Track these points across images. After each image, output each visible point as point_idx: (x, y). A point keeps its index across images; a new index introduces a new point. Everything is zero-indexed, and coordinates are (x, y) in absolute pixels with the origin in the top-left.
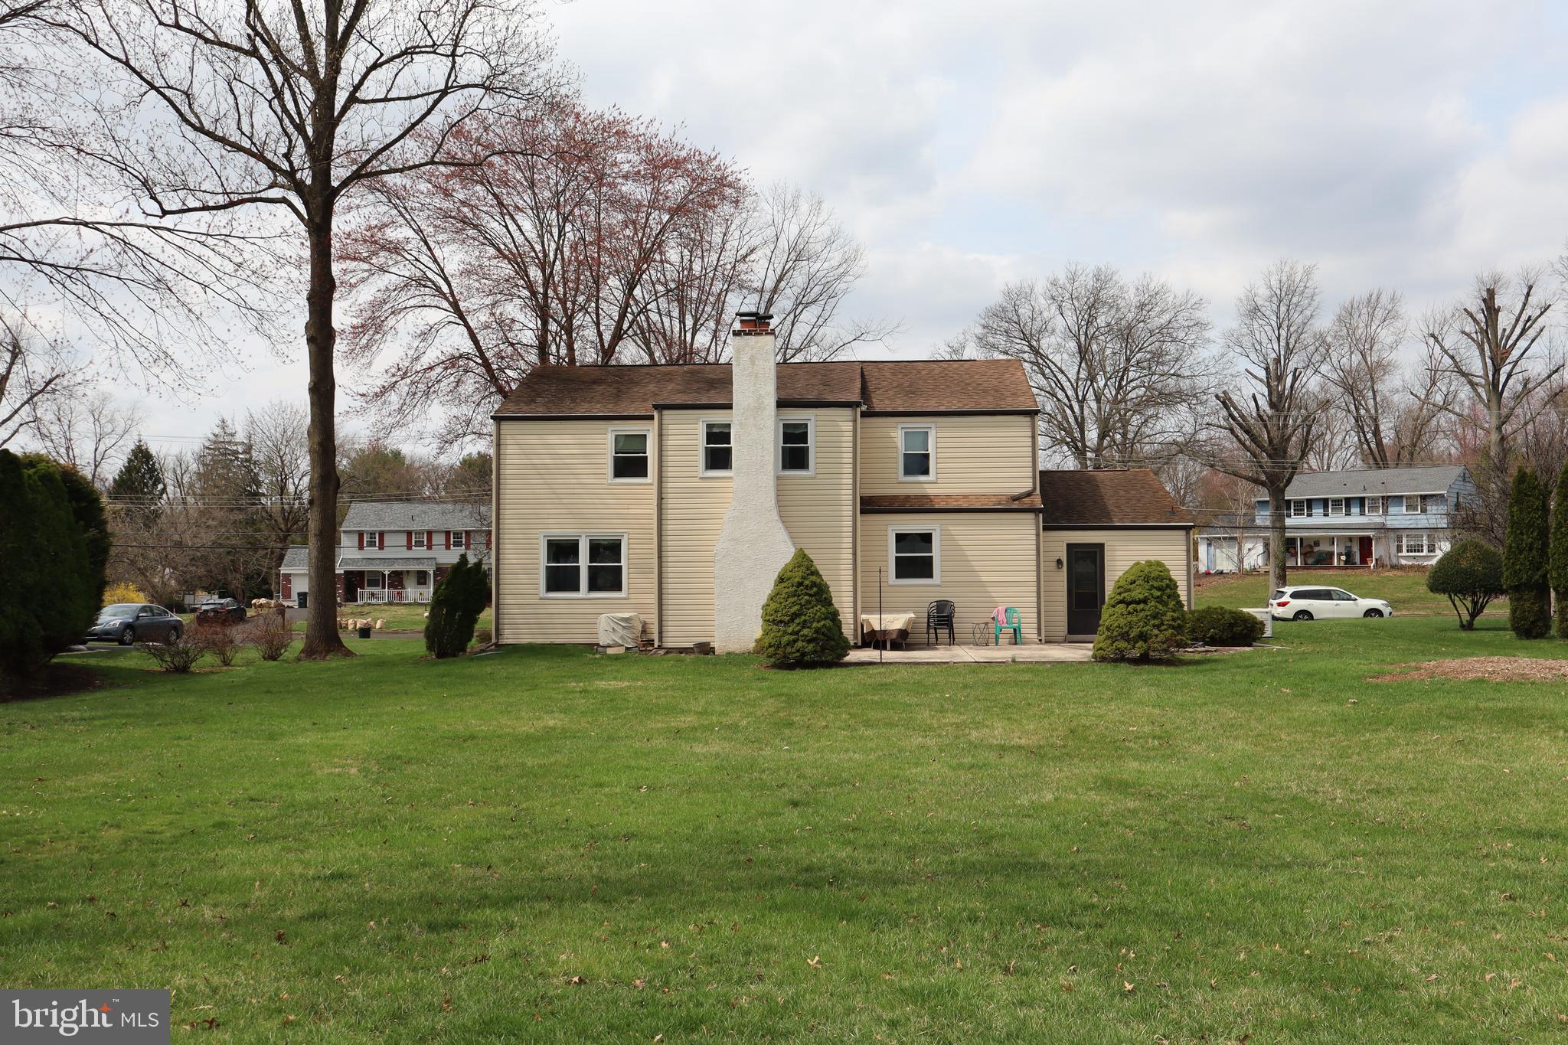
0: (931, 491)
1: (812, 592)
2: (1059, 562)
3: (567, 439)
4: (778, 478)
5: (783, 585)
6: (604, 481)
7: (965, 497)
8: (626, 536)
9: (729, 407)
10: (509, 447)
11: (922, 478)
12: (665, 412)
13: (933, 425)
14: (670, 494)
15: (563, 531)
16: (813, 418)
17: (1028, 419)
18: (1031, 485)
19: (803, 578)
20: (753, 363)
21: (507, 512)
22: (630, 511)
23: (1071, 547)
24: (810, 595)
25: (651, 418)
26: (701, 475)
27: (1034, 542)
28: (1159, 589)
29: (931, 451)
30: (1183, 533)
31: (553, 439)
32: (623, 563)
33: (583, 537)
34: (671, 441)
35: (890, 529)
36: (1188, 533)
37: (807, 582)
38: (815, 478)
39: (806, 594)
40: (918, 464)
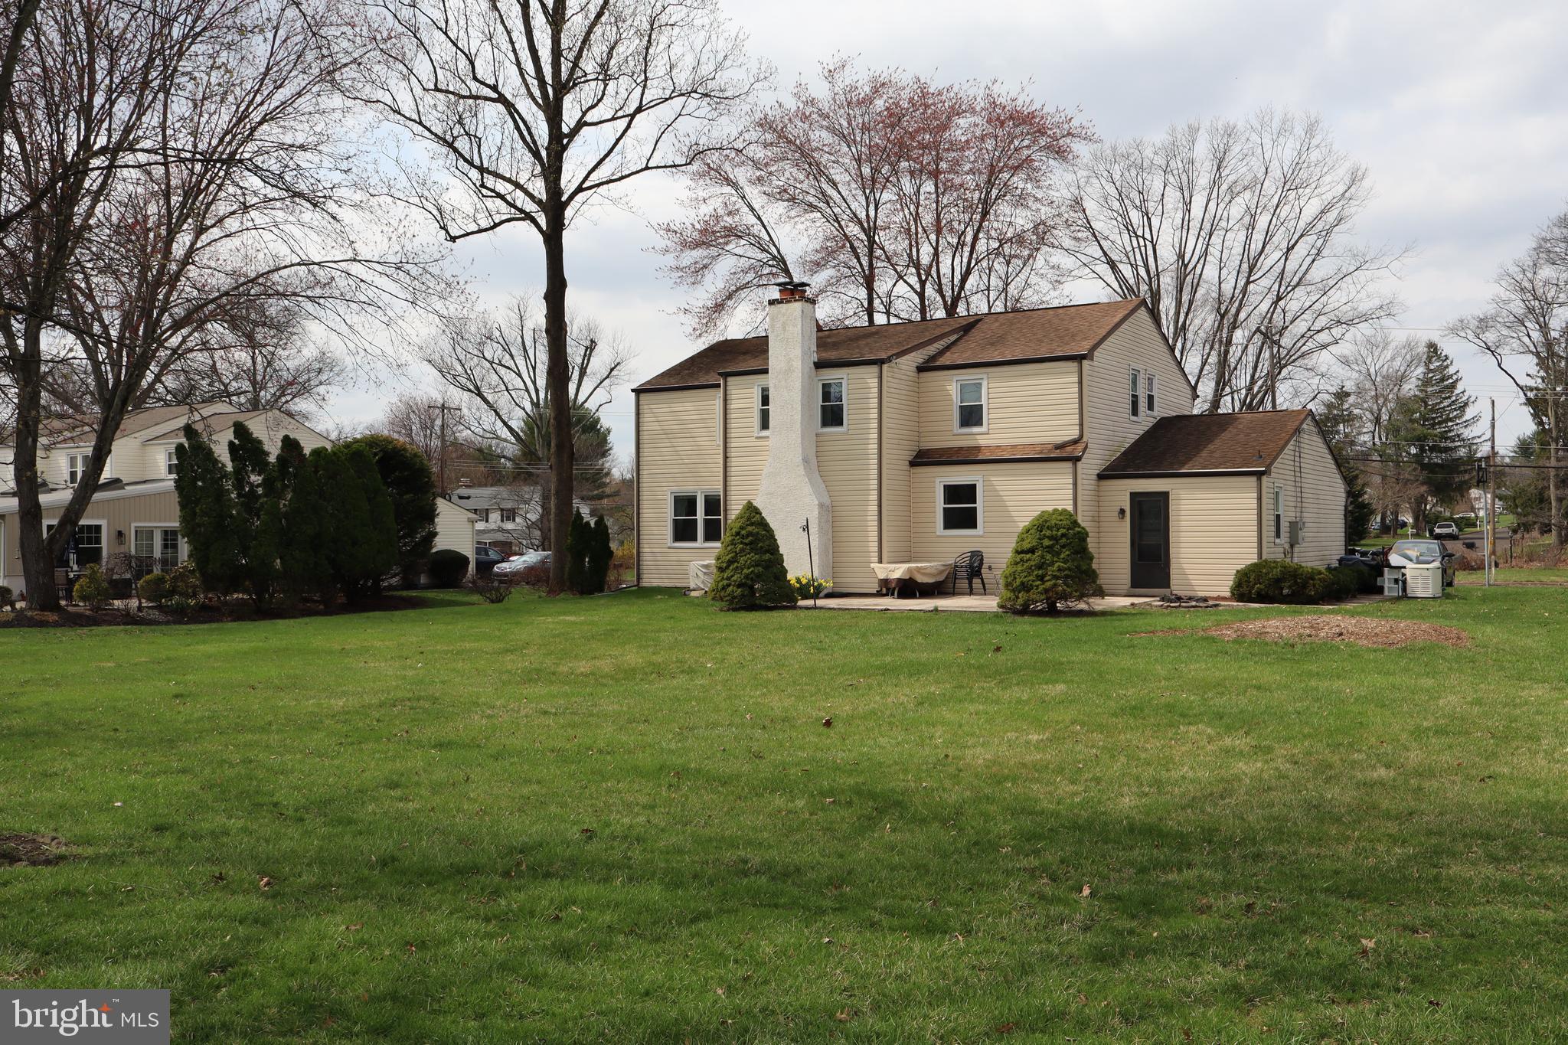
0: (983, 442)
1: (747, 541)
2: (1122, 512)
3: (688, 406)
4: (817, 435)
6: (713, 443)
7: (1014, 446)
9: (766, 371)
11: (975, 429)
12: (730, 379)
13: (985, 376)
14: (732, 454)
15: (686, 488)
16: (845, 377)
17: (1076, 364)
18: (1077, 432)
19: (742, 528)
20: (784, 329)
21: (644, 472)
23: (1133, 495)
24: (746, 544)
25: (718, 386)
26: (756, 435)
27: (1071, 492)
28: (1051, 538)
29: (984, 402)
30: (1254, 479)
31: (678, 407)
33: (700, 493)
34: (734, 405)
35: (938, 480)
36: (1259, 480)
37: (743, 532)
38: (847, 434)
39: (742, 543)
40: (971, 416)
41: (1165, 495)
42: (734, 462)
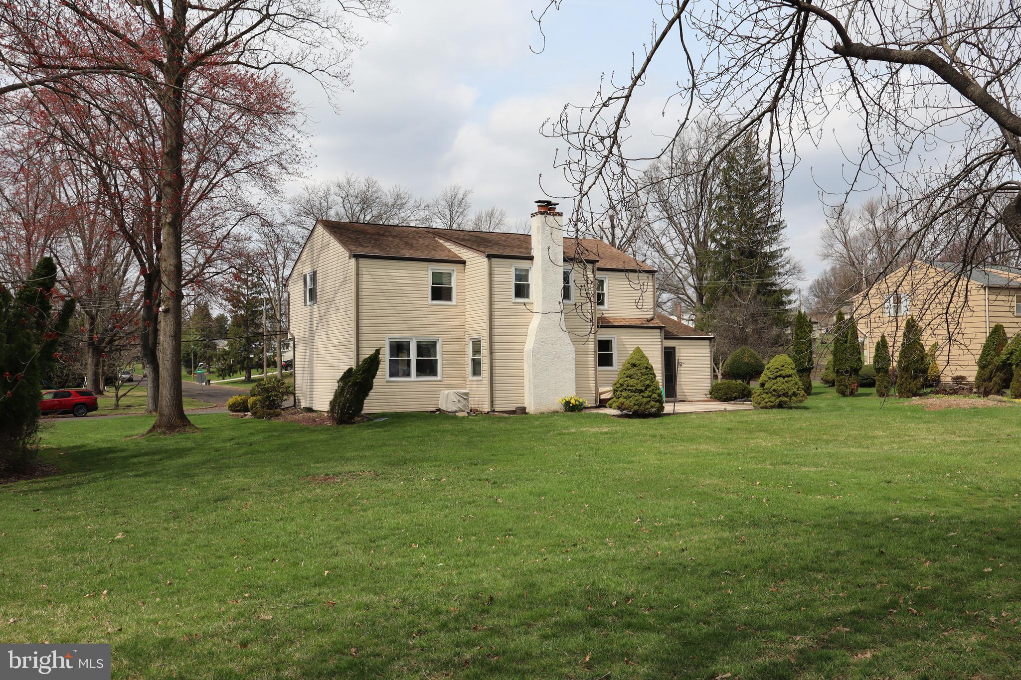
0: (607, 315)
3: (404, 273)
5: (636, 368)
6: (427, 303)
7: (624, 319)
8: (440, 339)
9: (530, 259)
10: (364, 276)
11: (603, 307)
12: (493, 259)
13: (606, 276)
14: (496, 313)
15: (400, 335)
16: (573, 269)
17: (651, 276)
18: (653, 313)
20: (551, 233)
21: (364, 321)
22: (443, 323)
26: (513, 301)
27: (660, 345)
29: (605, 292)
30: (708, 341)
31: (393, 273)
32: (438, 357)
33: (414, 340)
34: (495, 278)
36: (711, 342)
38: (574, 305)
40: (600, 299)
41: (674, 348)
42: (497, 319)
